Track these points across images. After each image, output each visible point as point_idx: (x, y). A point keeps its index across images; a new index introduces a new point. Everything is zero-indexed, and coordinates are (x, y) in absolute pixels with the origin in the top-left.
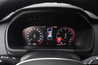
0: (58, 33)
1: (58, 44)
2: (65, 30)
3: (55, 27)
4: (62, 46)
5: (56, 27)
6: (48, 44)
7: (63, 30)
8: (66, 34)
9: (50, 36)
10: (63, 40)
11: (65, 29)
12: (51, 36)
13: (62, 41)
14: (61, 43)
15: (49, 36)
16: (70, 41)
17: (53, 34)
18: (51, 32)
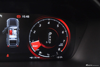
0: (33, 31)
1: (33, 56)
2: (49, 23)
3: (24, 16)
4: (42, 60)
5: (28, 17)
6: (8, 56)
7: (44, 23)
8: (50, 33)
9: (13, 37)
10: (44, 46)
11: (48, 21)
12: (15, 37)
13: (41, 48)
14: (40, 53)
15: (11, 36)
16: (59, 49)
17: (22, 34)
18: (16, 28)
